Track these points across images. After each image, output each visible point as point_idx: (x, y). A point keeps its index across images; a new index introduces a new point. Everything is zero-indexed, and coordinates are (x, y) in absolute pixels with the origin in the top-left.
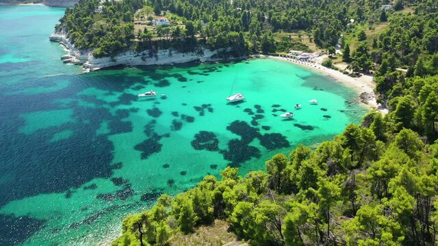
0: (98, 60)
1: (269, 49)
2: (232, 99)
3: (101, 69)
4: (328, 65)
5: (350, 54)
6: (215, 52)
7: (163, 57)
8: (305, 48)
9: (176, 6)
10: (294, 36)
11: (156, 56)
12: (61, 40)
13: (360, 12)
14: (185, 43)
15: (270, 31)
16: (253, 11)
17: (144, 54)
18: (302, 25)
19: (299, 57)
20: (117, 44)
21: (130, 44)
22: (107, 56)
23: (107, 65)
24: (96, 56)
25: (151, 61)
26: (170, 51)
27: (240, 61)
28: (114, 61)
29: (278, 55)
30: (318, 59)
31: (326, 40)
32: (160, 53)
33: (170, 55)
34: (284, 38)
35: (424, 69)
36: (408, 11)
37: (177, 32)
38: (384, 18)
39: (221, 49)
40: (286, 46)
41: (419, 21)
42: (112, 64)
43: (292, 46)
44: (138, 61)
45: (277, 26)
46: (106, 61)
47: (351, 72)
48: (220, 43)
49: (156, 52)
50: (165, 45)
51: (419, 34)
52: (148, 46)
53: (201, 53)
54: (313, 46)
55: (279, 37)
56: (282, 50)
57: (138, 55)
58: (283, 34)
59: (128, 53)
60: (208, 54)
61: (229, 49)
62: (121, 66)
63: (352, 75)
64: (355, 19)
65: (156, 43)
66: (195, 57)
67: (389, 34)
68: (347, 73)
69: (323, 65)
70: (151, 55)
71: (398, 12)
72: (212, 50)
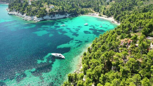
0: (39, 18)
1: (82, 13)
2: (85, 24)
5: (105, 13)
6: (70, 14)
7: (57, 17)
8: (92, 12)
10: (88, 9)
11: (55, 16)
13: (101, 3)
14: (62, 12)
15: (81, 8)
16: (74, 3)
17: (51, 16)
18: (89, 6)
19: (92, 14)
20: (43, 14)
21: (47, 13)
22: (41, 17)
23: (41, 20)
24: (38, 17)
25: (54, 18)
26: (58, 15)
27: (77, 16)
28: (43, 18)
29: (86, 14)
30: (97, 15)
31: (97, 10)
32: (56, 15)
33: (58, 16)
34: (86, 10)
36: (114, 2)
38: (108, 4)
39: (71, 14)
40: (87, 12)
41: (118, 4)
42: (43, 19)
43: (88, 12)
44: (50, 18)
45: (83, 7)
46: (41, 19)
48: (71, 12)
49: (55, 15)
50: (57, 13)
51: (119, 7)
52: (52, 14)
53: (66, 15)
54: (94, 12)
55: (84, 9)
56: (86, 13)
57: (50, 16)
58: (86, 9)
59: (47, 16)
60: (68, 15)
61: (73, 13)
62: (45, 20)
63: (107, 18)
64: (101, 4)
65: (54, 12)
66: (65, 16)
67: (112, 7)
68: (106, 17)
69: (99, 16)
70: (53, 16)
71: (111, 2)
72: (69, 14)
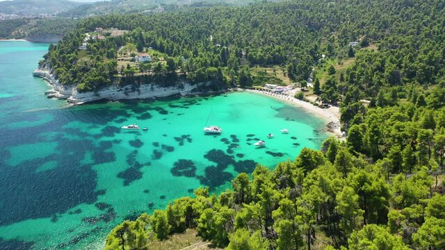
0: (82, 94)
1: (246, 83)
2: (211, 129)
3: (85, 103)
4: (300, 97)
5: (320, 87)
6: (195, 86)
7: (146, 91)
8: (279, 82)
9: (158, 43)
10: (269, 71)
11: (138, 90)
12: (45, 75)
13: (330, 49)
14: (167, 78)
15: (247, 66)
16: (231, 48)
17: (127, 89)
18: (276, 61)
19: (274, 90)
20: (100, 80)
21: (113, 79)
22: (91, 91)
23: (90, 99)
24: (80, 91)
25: (133, 96)
26: (152, 85)
27: (218, 94)
28: (98, 95)
29: (254, 89)
30: (292, 90)
31: (299, 75)
32: (142, 88)
33: (152, 89)
34: (260, 73)
35: (385, 100)
36: (373, 48)
37: (159, 68)
38: (351, 54)
39: (201, 84)
40: (262, 80)
41: (381, 57)
42: (95, 98)
43: (267, 80)
44: (121, 95)
45: (253, 62)
46: (89, 96)
47: (320, 103)
48: (200, 78)
49: (139, 86)
50: (147, 80)
51: (381, 69)
52: (131, 81)
53: (182, 87)
54: (287, 80)
55: (255, 72)
56: (258, 83)
57: (121, 90)
58: (262, 69)
59: (111, 88)
60: (188, 88)
61: (208, 83)
62: (104, 101)
63: (321, 107)
64: (326, 55)
65: (138, 78)
66: (176, 91)
67: (355, 68)
68: (317, 105)
69: (295, 97)
70: (133, 90)
71: (364, 49)
72: (192, 84)
